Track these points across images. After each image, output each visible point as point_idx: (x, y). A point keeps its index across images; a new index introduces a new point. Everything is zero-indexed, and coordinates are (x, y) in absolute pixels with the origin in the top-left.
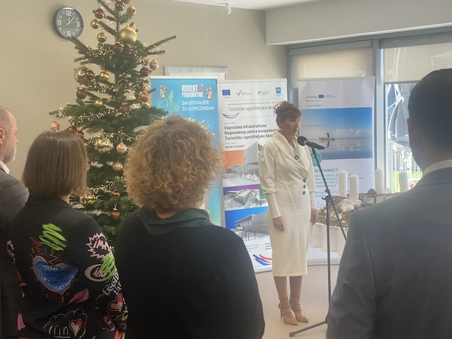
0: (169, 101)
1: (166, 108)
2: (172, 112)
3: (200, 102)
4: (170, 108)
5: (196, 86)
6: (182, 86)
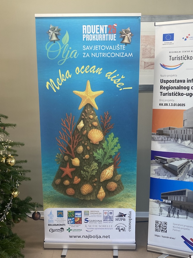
1: (59, 54)
2: (66, 58)
3: (111, 48)
4: (64, 53)
5: (106, 26)
6: (83, 26)
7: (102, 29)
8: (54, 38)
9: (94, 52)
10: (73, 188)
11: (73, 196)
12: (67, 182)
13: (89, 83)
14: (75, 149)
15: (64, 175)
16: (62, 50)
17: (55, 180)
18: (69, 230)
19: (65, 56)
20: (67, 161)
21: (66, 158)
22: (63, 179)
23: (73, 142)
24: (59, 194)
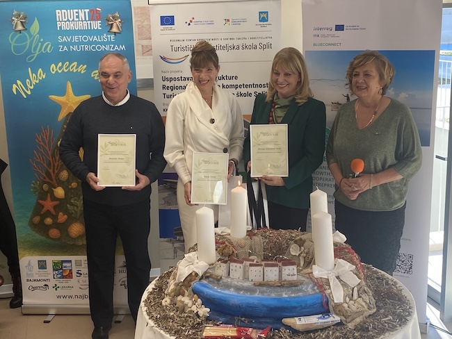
0: (31, 36)
1: (27, 47)
2: (37, 53)
3: (95, 38)
4: (33, 46)
5: (87, 11)
6: (57, 11)
7: (82, 15)
8: (20, 27)
9: (74, 44)
10: (57, 229)
11: (59, 239)
12: (49, 221)
13: (69, 85)
14: (57, 175)
15: (44, 210)
16: (31, 43)
17: (32, 218)
18: (56, 287)
19: (35, 50)
20: (47, 192)
21: (45, 187)
22: (44, 217)
23: (54, 166)
24: (38, 237)
